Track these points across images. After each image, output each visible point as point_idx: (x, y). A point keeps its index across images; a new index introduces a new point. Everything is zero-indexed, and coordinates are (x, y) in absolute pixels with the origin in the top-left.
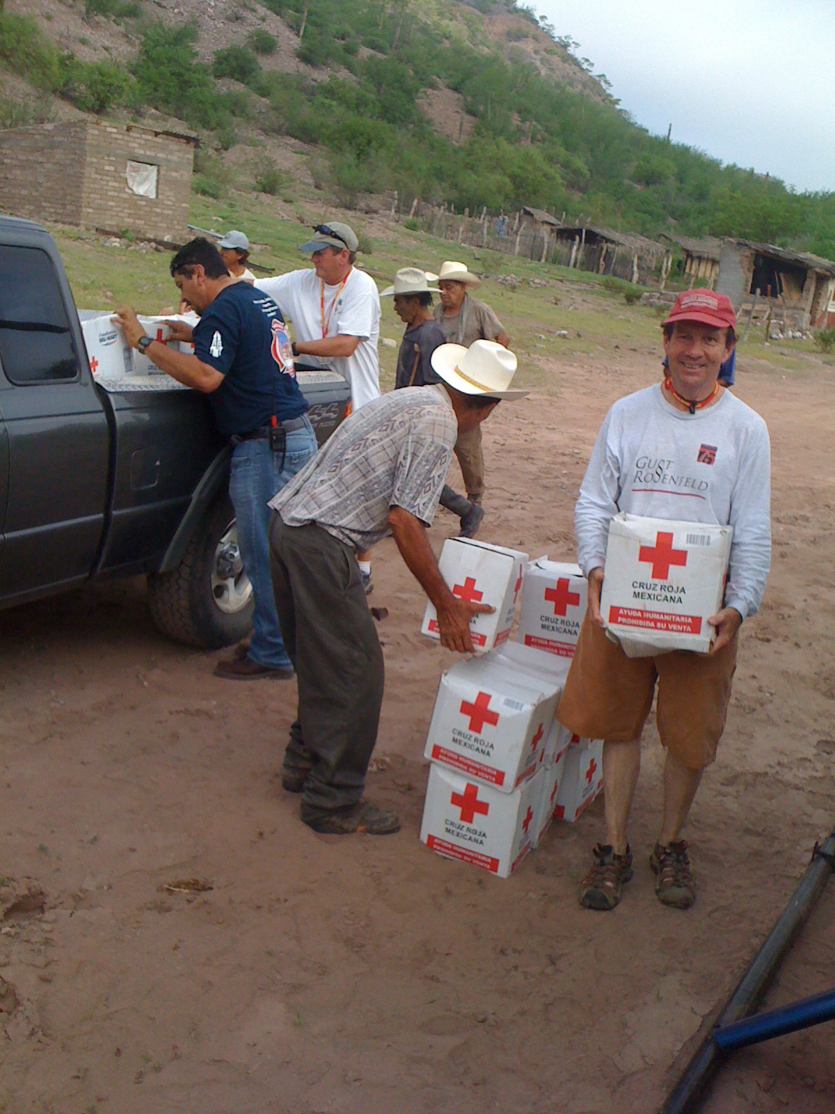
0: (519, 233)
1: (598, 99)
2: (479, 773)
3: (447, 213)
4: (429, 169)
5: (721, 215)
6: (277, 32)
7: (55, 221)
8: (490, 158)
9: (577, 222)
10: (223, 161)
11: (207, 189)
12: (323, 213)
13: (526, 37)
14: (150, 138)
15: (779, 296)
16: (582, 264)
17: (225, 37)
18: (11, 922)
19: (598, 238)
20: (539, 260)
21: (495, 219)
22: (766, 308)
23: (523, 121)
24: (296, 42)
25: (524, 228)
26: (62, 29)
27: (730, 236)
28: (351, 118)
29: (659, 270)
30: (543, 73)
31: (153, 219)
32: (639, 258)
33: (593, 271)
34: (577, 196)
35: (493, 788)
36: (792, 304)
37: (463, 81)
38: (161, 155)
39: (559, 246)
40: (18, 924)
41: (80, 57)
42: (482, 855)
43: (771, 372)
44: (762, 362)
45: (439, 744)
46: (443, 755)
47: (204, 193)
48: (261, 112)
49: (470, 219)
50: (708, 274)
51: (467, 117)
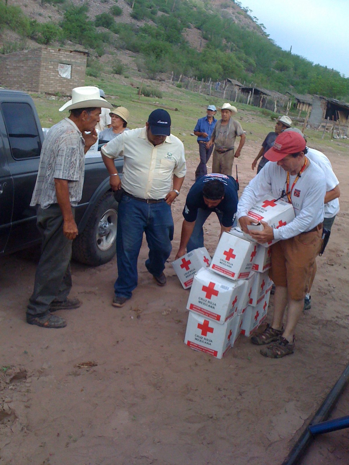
0: (225, 89)
1: (260, 34)
2: (210, 316)
3: (194, 81)
4: (187, 62)
5: (313, 85)
6: (123, 6)
7: (28, 91)
8: (213, 58)
9: (250, 85)
10: (99, 62)
11: (92, 73)
12: (142, 82)
13: (229, 7)
14: (68, 53)
15: (337, 120)
16: (253, 103)
17: (100, 9)
18: (13, 384)
19: (260, 93)
20: (234, 101)
21: (215, 83)
22: (332, 125)
23: (228, 42)
24: (130, 10)
25: (228, 87)
26: (31, 10)
27: (317, 94)
28: (154, 41)
29: (286, 107)
30: (236, 22)
31: (69, 87)
32: (277, 102)
33: (257, 106)
34: (251, 74)
35: (216, 322)
36: (343, 124)
37: (202, 25)
38: (73, 60)
39: (242, 95)
40: (16, 385)
41: (39, 21)
42: (210, 349)
43: (334, 152)
44: (330, 148)
45: (193, 303)
46: (194, 308)
47: (91, 75)
48: (115, 40)
49: (204, 83)
50: (307, 110)
51: (203, 40)
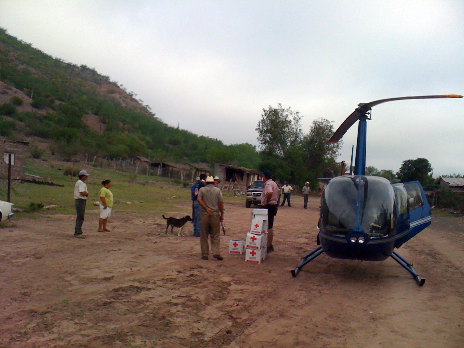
1: (146, 114)
2: (254, 248)
3: (107, 161)
6: (22, 97)
8: (118, 140)
9: (158, 161)
12: (60, 164)
13: (115, 92)
14: (12, 144)
16: (162, 175)
19: (167, 166)
20: (146, 175)
21: (125, 161)
23: (124, 125)
24: (30, 100)
28: (59, 128)
30: (124, 105)
31: (13, 172)
33: (166, 177)
35: (257, 250)
37: (98, 111)
38: (15, 150)
39: (152, 170)
42: (256, 261)
46: (248, 247)
48: (22, 128)
49: (116, 162)
51: (102, 124)
